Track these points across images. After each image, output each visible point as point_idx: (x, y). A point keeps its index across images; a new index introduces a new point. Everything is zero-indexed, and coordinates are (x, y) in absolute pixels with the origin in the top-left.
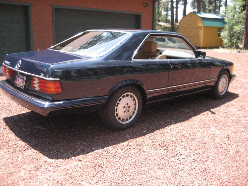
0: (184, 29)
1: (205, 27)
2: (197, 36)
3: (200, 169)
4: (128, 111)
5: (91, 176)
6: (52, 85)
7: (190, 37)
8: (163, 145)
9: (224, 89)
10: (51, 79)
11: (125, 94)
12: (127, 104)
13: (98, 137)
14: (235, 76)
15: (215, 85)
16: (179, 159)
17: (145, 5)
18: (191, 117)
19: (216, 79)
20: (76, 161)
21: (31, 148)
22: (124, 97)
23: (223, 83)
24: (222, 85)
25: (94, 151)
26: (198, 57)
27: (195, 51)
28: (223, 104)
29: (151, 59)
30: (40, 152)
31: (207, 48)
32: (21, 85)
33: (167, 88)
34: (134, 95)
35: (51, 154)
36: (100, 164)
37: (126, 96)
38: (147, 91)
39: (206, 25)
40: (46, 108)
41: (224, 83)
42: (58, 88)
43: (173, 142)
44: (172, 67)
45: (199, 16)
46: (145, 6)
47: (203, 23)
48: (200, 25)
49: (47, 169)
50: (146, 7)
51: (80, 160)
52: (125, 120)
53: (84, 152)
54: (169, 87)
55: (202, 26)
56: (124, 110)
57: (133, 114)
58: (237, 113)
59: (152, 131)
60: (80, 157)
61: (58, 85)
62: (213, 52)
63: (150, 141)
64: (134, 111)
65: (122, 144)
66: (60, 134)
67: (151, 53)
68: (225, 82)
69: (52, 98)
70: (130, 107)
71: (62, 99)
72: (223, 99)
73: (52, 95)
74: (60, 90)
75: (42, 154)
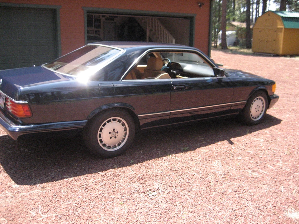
0: (260, 31)
1: (285, 29)
2: (276, 40)
3: (162, 209)
4: (115, 137)
5: (44, 205)
6: (21, 108)
7: (266, 41)
8: (143, 179)
9: (260, 113)
10: (21, 102)
11: (111, 118)
12: (114, 130)
13: (78, 164)
14: (277, 97)
15: (244, 108)
16: (148, 196)
17: (199, 4)
18: (199, 147)
19: (246, 101)
20: (39, 189)
21: (4, 172)
22: (109, 121)
23: (257, 105)
24: (256, 108)
25: (64, 179)
26: (217, 76)
27: (214, 68)
28: (250, 133)
29: (147, 79)
30: (10, 176)
31: (288, 56)
32: (2, 105)
33: (169, 112)
34: (123, 119)
35: (20, 179)
36: (61, 193)
37: (112, 120)
38: (139, 116)
39: (287, 27)
40: (16, 131)
41: (259, 106)
42: (27, 111)
43: (157, 175)
44: (175, 88)
45: (279, 16)
46: (200, 6)
47: (284, 25)
48: (280, 26)
49: (7, 194)
50: (201, 8)
51: (44, 188)
52: (112, 147)
53: (53, 180)
54: (171, 112)
55: (282, 28)
56: (110, 136)
57: (123, 141)
58: (260, 144)
59: (142, 161)
60: (46, 184)
61: (27, 108)
62: (293, 60)
63: (132, 172)
64: (124, 137)
65: (99, 174)
66: (41, 159)
67: (155, 71)
68: (261, 105)
69: (22, 122)
70: (117, 132)
71: (31, 122)
72: (256, 126)
73: (21, 119)
74: (29, 113)
75: (11, 178)
